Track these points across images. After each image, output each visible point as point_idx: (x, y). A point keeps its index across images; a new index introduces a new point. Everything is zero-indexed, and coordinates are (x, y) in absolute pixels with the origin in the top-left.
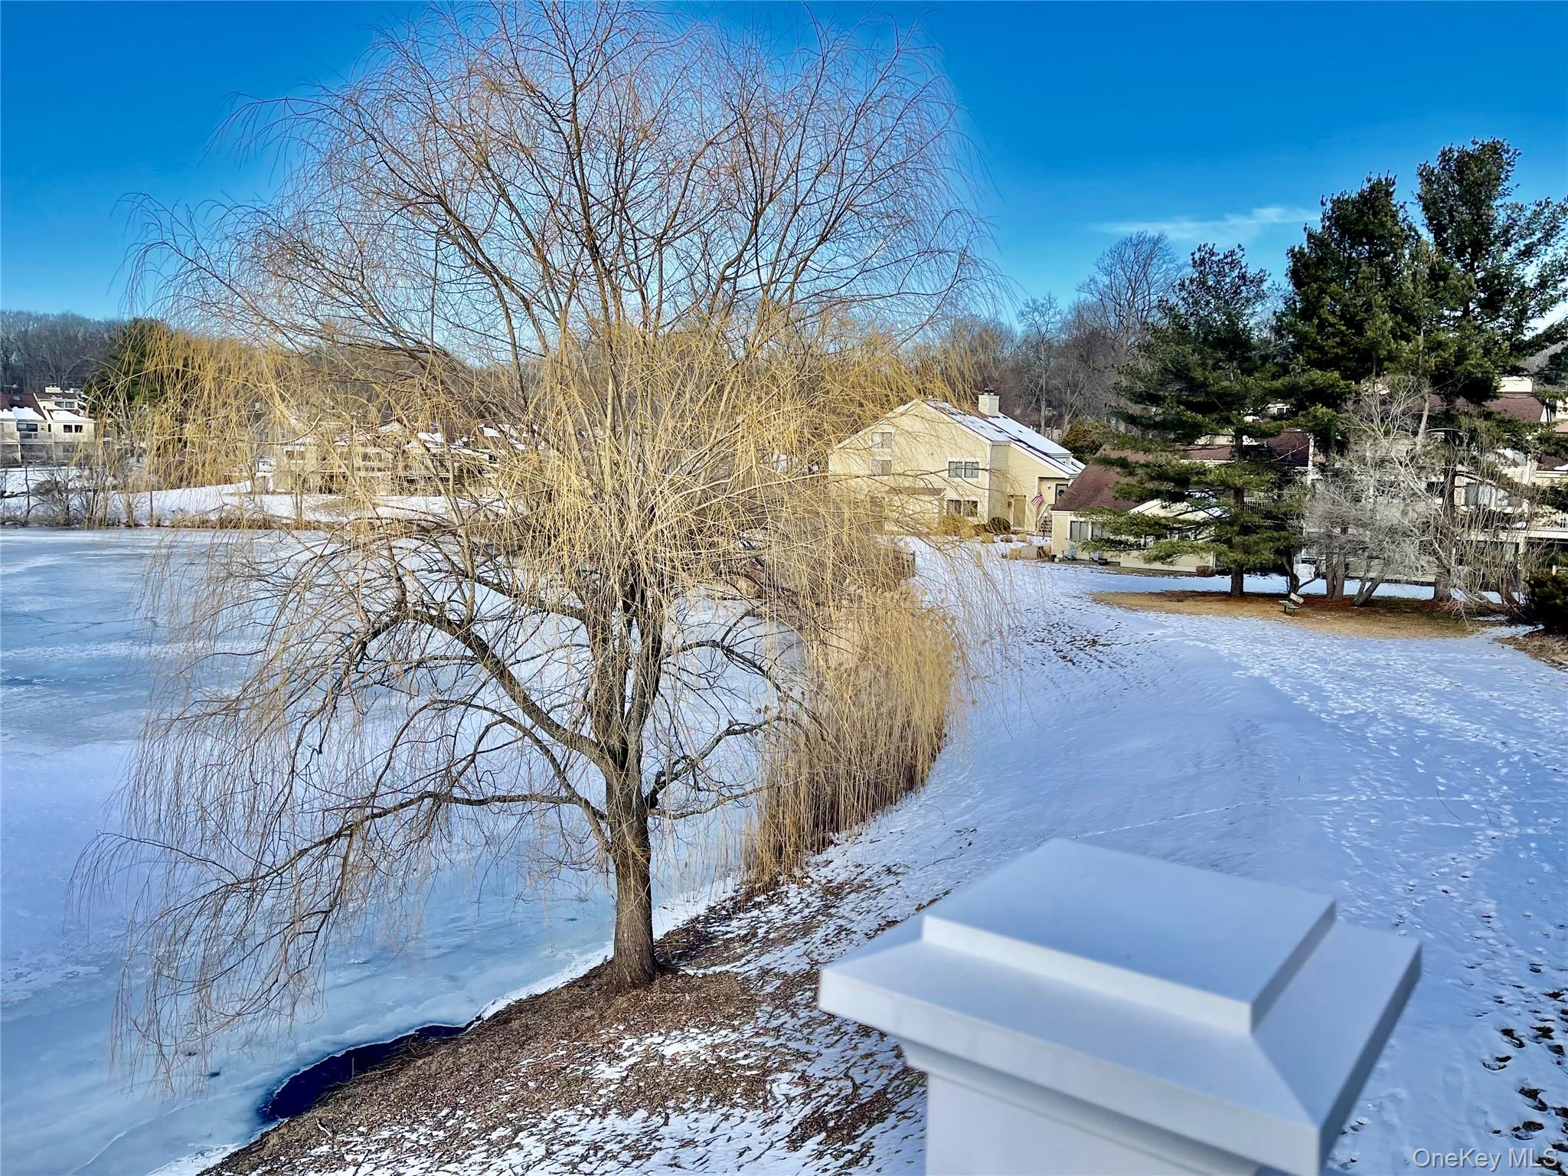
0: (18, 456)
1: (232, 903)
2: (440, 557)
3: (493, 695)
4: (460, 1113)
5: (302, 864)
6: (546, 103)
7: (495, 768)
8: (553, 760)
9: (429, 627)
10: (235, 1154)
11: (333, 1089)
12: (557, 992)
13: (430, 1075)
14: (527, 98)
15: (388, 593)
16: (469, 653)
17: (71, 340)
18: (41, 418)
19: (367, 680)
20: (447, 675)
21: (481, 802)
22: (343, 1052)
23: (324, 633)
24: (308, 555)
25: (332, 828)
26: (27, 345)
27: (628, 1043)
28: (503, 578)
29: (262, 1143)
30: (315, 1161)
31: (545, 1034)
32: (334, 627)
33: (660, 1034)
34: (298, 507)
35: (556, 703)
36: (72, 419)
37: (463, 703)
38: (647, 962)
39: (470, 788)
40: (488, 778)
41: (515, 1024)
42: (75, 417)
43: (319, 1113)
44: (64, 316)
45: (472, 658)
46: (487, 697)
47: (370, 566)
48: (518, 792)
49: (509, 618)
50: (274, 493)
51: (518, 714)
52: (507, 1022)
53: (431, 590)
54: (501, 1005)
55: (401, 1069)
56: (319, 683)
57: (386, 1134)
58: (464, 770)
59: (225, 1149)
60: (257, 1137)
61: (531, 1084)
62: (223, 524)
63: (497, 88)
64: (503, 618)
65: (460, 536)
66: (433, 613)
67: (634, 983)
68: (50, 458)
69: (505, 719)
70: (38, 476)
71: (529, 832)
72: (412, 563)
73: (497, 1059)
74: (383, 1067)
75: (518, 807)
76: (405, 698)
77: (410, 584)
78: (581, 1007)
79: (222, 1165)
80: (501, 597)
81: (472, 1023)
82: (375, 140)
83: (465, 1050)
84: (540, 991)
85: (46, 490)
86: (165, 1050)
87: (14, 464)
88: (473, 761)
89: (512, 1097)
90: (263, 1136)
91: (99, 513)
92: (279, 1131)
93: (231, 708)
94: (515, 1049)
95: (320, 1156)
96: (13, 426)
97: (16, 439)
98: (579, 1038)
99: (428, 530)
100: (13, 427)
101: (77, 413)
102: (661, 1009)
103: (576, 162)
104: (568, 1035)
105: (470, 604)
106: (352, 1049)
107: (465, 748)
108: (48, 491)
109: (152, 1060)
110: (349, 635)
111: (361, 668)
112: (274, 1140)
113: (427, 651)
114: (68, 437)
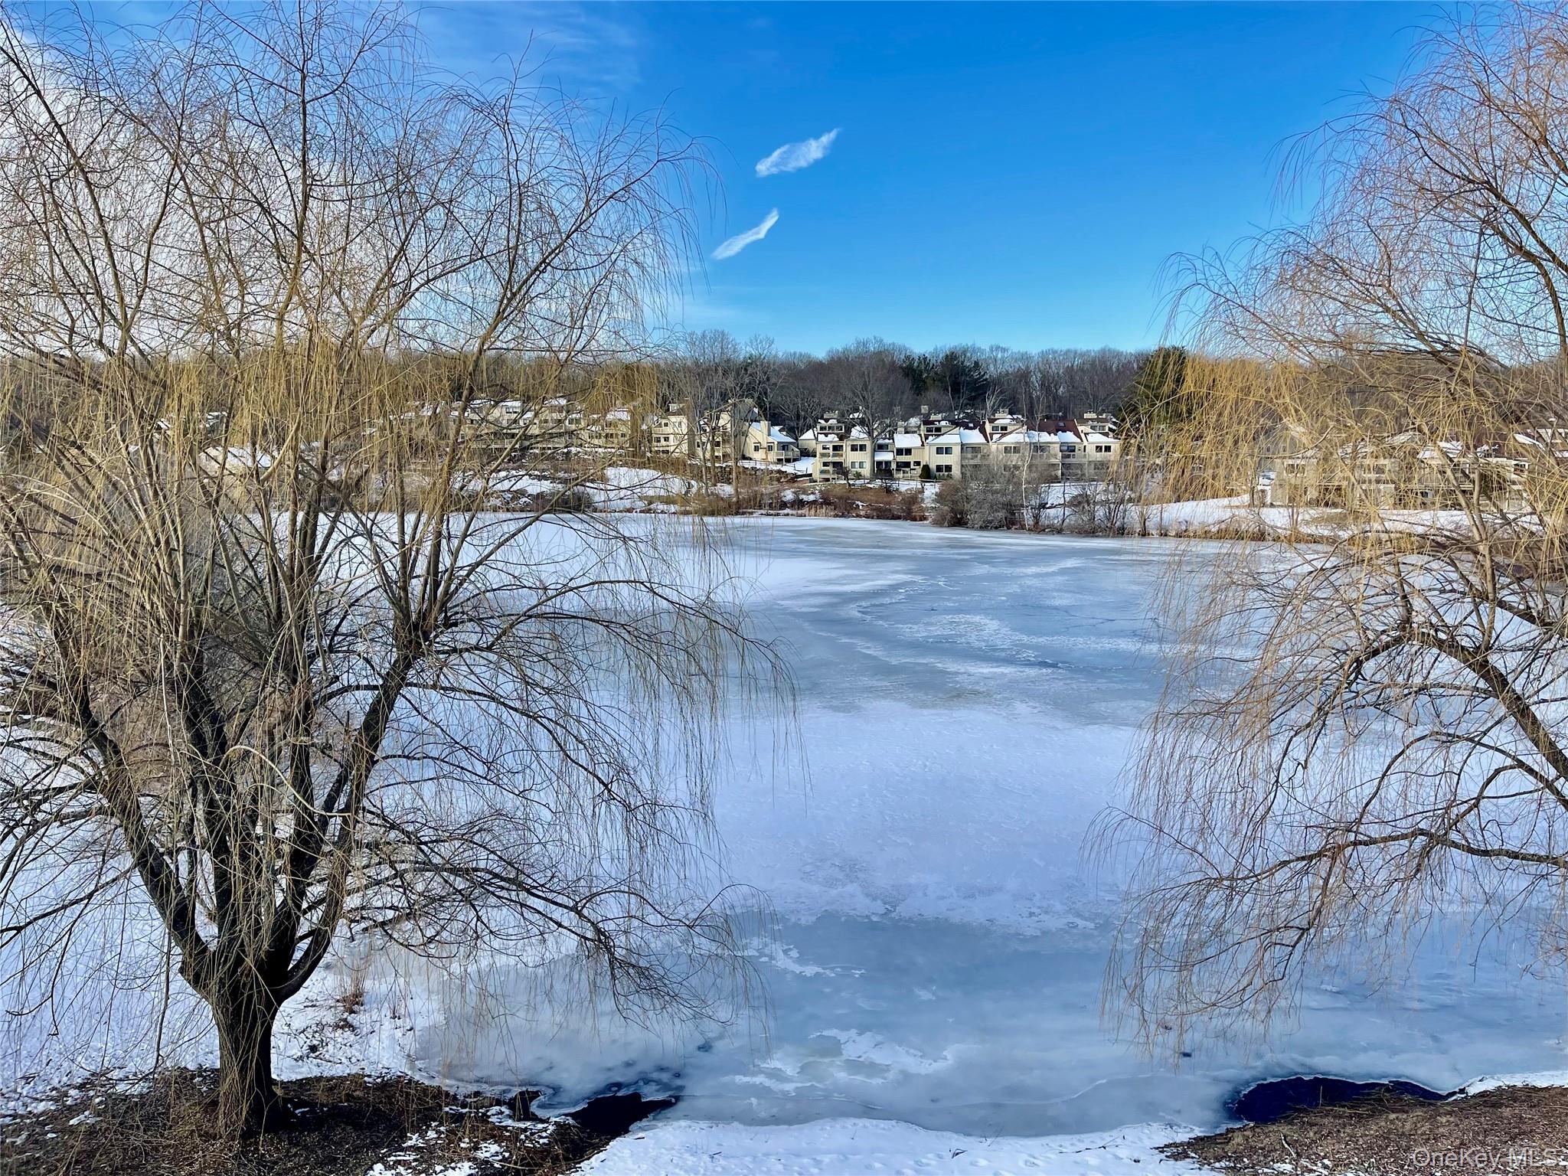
0: (1059, 473)
1: (1214, 896)
2: (1455, 576)
3: (1506, 736)
5: (1281, 876)
7: (1504, 819)
9: (1435, 651)
10: (1201, 1139)
11: (1299, 1111)
13: (1403, 1133)
15: (1391, 611)
16: (1482, 684)
17: (1107, 370)
18: (1079, 440)
19: (1360, 701)
20: (1453, 707)
21: (1486, 853)
22: (1312, 1077)
23: (1318, 647)
24: (1308, 568)
25: (1314, 847)
26: (1071, 378)
28: (1532, 604)
29: (1226, 1137)
31: (1543, 1135)
32: (1329, 642)
34: (1293, 519)
36: (1102, 441)
37: (1471, 740)
39: (1468, 835)
40: (1492, 828)
41: (1506, 1112)
42: (1104, 439)
43: (1285, 1129)
44: (1103, 351)
45: (1485, 691)
46: (1501, 736)
47: (1373, 582)
48: (1532, 850)
49: (1533, 651)
50: (1271, 506)
51: (1537, 760)
52: (1495, 1105)
53: (1441, 611)
54: (1490, 1085)
55: (1372, 1116)
56: (1309, 698)
58: (1466, 813)
59: (1192, 1130)
60: (1222, 1129)
62: (1221, 535)
64: (1526, 649)
65: (1481, 554)
66: (1442, 636)
68: (1083, 475)
69: (1521, 764)
70: (1073, 490)
72: (1420, 581)
74: (1352, 1107)
75: (1533, 868)
76: (1401, 725)
77: (1417, 603)
79: (1189, 1144)
80: (1527, 625)
81: (1454, 1093)
83: (1444, 1120)
84: (1541, 1083)
85: (1079, 503)
87: (1055, 480)
88: (1476, 805)
90: (1228, 1131)
91: (1118, 523)
92: (1244, 1132)
93: (1222, 709)
94: (1504, 1139)
95: (1283, 1173)
96: (1057, 447)
97: (1057, 460)
99: (1441, 546)
100: (1055, 449)
101: (1106, 435)
105: (1487, 631)
106: (1321, 1077)
107: (1469, 789)
109: (1135, 1022)
110: (1344, 652)
111: (1354, 687)
112: (1238, 1139)
113: (1431, 676)
114: (1100, 456)
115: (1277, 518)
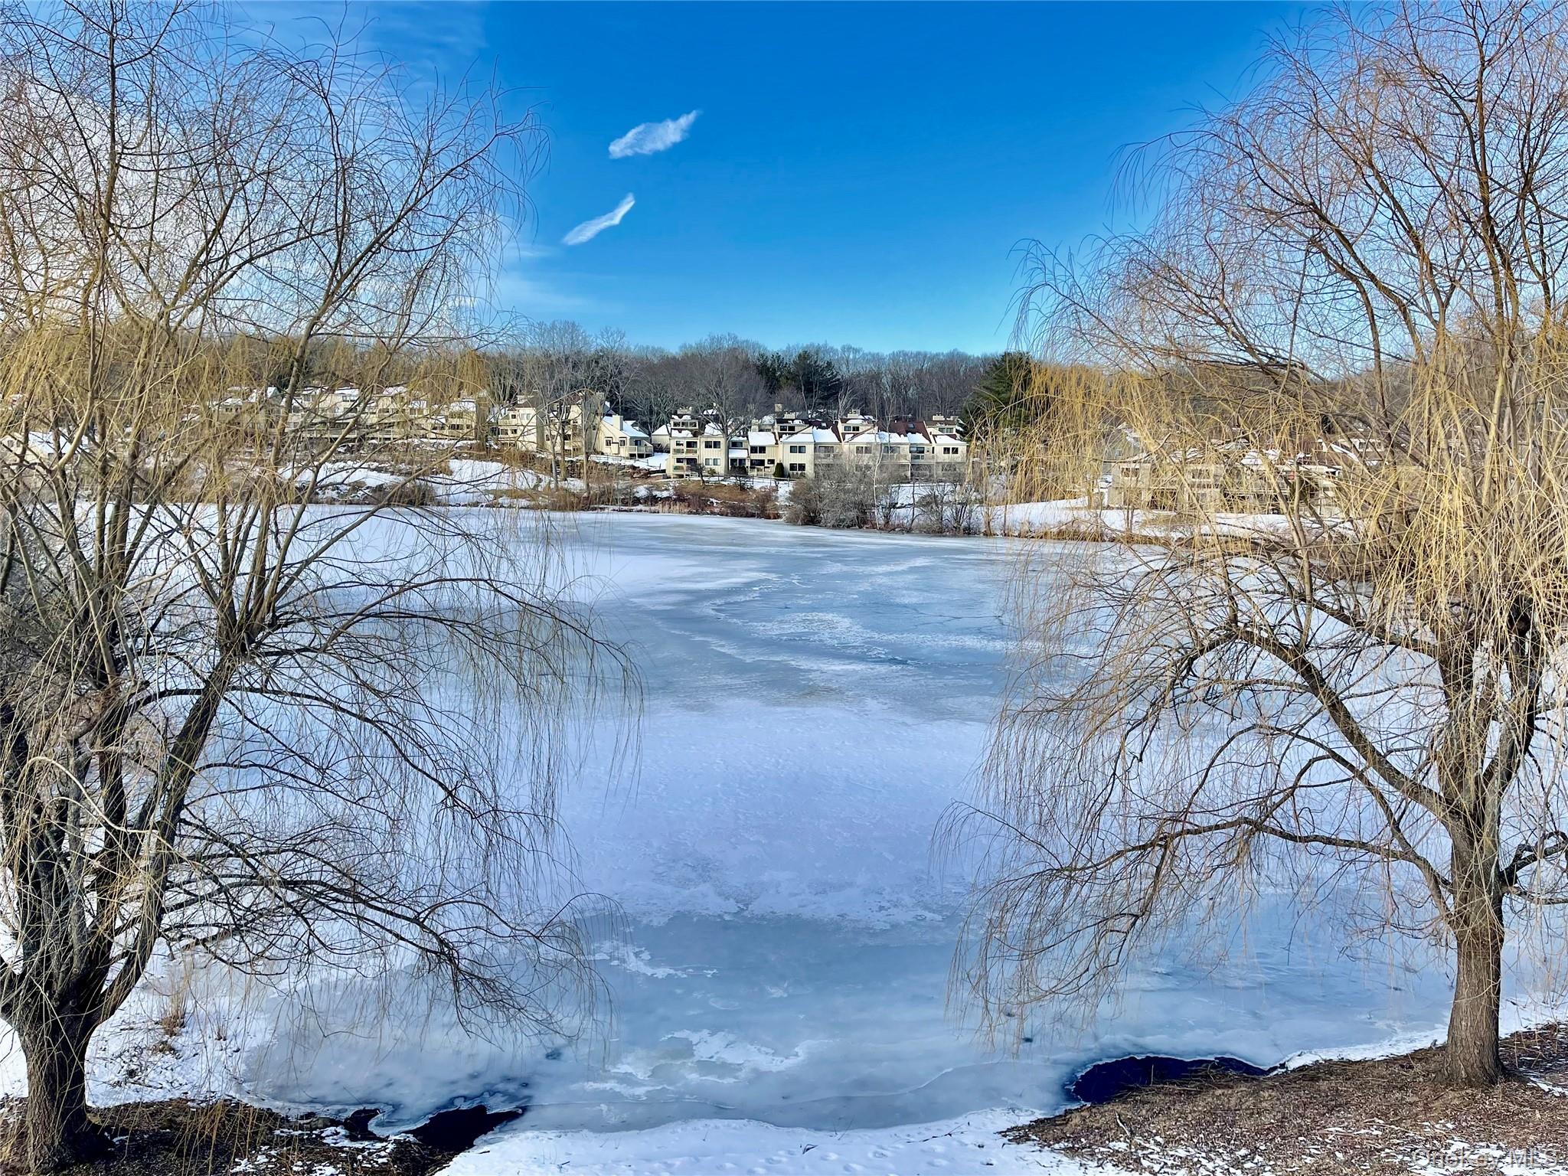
0: (909, 473)
1: (1054, 886)
2: (1277, 577)
3: (1320, 728)
4: (1258, 1158)
5: (1117, 865)
6: (1447, 87)
7: (1315, 806)
8: (1387, 810)
9: (1258, 649)
10: (1041, 1121)
12: (1374, 1064)
13: (1229, 1108)
14: (1426, 84)
15: (1219, 611)
16: (1300, 680)
17: (955, 374)
18: (928, 442)
19: (1190, 696)
20: (1273, 701)
21: (1299, 839)
22: (1143, 1057)
23: (1153, 645)
24: (1144, 569)
25: (1148, 836)
26: (921, 380)
27: (1458, 1145)
28: (1345, 605)
29: (1065, 1118)
30: (1112, 1155)
31: (1358, 1106)
32: (1164, 641)
33: (1499, 1148)
34: (1129, 521)
35: (1396, 746)
36: (951, 443)
37: (1290, 732)
38: (1489, 1061)
40: (1305, 814)
41: (1323, 1085)
42: (952, 441)
43: (1118, 1108)
45: (1300, 686)
46: (1314, 728)
48: (1342, 836)
49: (1348, 647)
50: (1108, 508)
51: (1350, 752)
52: (1314, 1079)
53: (1264, 611)
54: (1308, 1060)
55: (1200, 1092)
56: (1145, 694)
57: (1182, 1153)
58: (1281, 802)
59: (1033, 1113)
60: (1061, 1111)
61: (1339, 1155)
62: (1060, 535)
63: (1390, 78)
64: (1341, 647)
65: (1301, 558)
66: (1264, 635)
67: (1470, 1081)
68: (932, 475)
69: (1334, 755)
70: (922, 490)
71: (1350, 881)
72: (1245, 582)
73: (1302, 1116)
74: (1180, 1085)
75: (1341, 852)
76: (1226, 718)
77: (1243, 604)
78: (1401, 1089)
79: (1030, 1127)
80: (1341, 626)
81: (1275, 1068)
82: (1251, 156)
83: (1266, 1095)
84: (1355, 1056)
85: (930, 503)
86: (990, 1006)
87: (905, 480)
88: (1292, 794)
89: (1316, 1162)
90: (1067, 1112)
91: (965, 523)
92: (1081, 1114)
93: (1066, 705)
94: (1322, 1111)
95: (1117, 1151)
96: (907, 448)
97: (908, 460)
98: (1398, 1123)
99: (1269, 548)
100: (905, 450)
101: (954, 437)
102: (1504, 1118)
103: (1477, 145)
104: (1385, 1115)
105: (1305, 630)
106: (1152, 1055)
107: (1289, 776)
108: (928, 503)
109: (980, 1011)
110: (1177, 650)
111: (1185, 683)
112: (1076, 1120)
113: (1254, 673)
114: (948, 458)
115: (1115, 520)
